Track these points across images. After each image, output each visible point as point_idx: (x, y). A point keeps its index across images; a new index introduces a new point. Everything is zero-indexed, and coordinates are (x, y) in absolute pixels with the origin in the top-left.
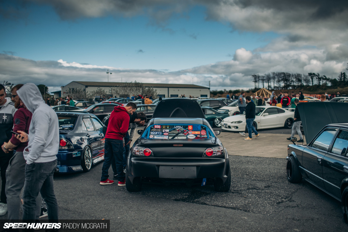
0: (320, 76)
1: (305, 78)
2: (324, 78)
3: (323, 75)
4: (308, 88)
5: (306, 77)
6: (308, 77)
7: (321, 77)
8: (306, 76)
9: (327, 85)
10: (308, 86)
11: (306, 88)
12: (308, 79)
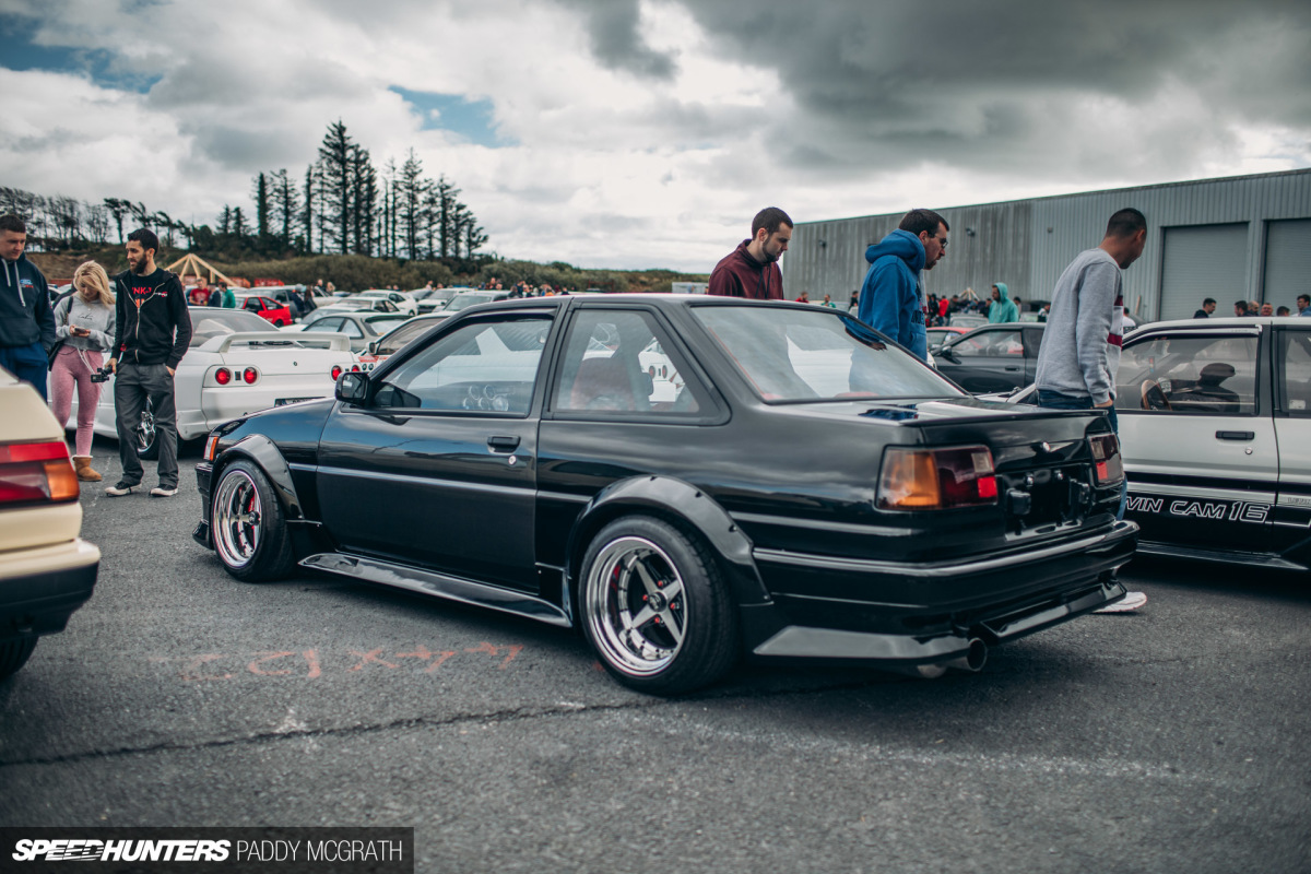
0: (149, 213)
1: (89, 216)
2: (163, 219)
3: (157, 210)
4: (104, 250)
5: (95, 210)
6: (103, 213)
7: (152, 215)
8: (94, 208)
9: (175, 246)
10: (104, 244)
11: (98, 250)
12: (103, 220)
